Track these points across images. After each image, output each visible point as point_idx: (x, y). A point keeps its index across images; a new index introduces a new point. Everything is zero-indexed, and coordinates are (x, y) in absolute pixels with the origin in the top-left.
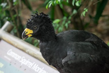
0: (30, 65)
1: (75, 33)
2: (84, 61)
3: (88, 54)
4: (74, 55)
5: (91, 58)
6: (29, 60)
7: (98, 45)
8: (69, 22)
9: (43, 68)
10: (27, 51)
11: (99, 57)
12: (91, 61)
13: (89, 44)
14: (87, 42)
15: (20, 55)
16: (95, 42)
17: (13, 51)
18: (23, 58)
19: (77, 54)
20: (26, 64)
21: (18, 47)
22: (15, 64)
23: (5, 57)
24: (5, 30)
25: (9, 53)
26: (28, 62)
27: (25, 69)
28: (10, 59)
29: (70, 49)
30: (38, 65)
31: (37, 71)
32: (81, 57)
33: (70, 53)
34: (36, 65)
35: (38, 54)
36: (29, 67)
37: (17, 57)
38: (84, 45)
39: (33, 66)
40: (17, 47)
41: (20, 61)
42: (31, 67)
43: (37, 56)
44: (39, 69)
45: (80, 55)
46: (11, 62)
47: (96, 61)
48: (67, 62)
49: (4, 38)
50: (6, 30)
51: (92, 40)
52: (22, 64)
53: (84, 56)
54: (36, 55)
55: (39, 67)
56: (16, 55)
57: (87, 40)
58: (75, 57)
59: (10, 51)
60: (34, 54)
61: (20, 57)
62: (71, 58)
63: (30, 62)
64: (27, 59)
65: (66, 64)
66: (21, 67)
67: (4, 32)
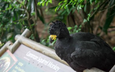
0: (46, 63)
1: (82, 34)
2: (89, 56)
3: (92, 51)
4: (81, 51)
5: (94, 53)
6: (45, 59)
7: (100, 44)
8: (80, 29)
9: (57, 65)
10: (43, 52)
11: (101, 53)
12: (94, 56)
13: (93, 43)
14: (92, 41)
15: (37, 56)
16: (98, 42)
17: (31, 53)
18: (40, 58)
19: (83, 50)
20: (42, 62)
21: (36, 49)
22: (33, 63)
23: (25, 58)
24: (24, 36)
25: (28, 54)
26: (44, 61)
27: (42, 67)
28: (29, 60)
29: (78, 46)
30: (52, 63)
31: (52, 67)
32: (86, 53)
33: (78, 49)
34: (51, 63)
35: (53, 54)
36: (45, 64)
37: (35, 58)
38: (90, 43)
39: (48, 63)
40: (34, 50)
41: (37, 60)
42: (46, 65)
43: (52, 56)
44: (53, 65)
45: (85, 51)
46: (29, 62)
47: (98, 56)
48: (74, 56)
49: (24, 43)
50: (26, 36)
51: (96, 40)
52: (39, 63)
53: (89, 51)
54: (50, 54)
55: (53, 64)
56: (34, 55)
57: (92, 40)
58: (81, 52)
59: (29, 53)
60: (49, 54)
61: (38, 57)
62: (78, 53)
63: (46, 61)
64: (43, 59)
65: (74, 57)
66: (38, 65)
67: (24, 37)
